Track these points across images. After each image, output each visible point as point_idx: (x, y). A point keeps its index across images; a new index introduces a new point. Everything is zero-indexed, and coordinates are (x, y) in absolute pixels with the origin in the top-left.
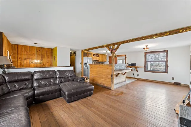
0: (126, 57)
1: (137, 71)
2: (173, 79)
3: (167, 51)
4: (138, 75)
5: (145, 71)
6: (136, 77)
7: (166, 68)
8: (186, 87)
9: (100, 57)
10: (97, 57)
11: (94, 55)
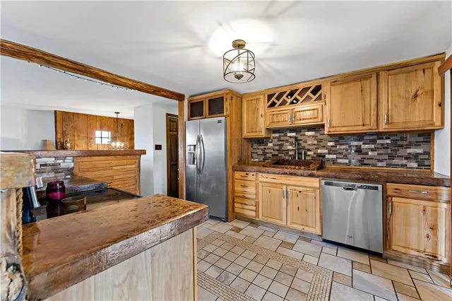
9: (328, 99)
10: (299, 107)
11: (273, 99)
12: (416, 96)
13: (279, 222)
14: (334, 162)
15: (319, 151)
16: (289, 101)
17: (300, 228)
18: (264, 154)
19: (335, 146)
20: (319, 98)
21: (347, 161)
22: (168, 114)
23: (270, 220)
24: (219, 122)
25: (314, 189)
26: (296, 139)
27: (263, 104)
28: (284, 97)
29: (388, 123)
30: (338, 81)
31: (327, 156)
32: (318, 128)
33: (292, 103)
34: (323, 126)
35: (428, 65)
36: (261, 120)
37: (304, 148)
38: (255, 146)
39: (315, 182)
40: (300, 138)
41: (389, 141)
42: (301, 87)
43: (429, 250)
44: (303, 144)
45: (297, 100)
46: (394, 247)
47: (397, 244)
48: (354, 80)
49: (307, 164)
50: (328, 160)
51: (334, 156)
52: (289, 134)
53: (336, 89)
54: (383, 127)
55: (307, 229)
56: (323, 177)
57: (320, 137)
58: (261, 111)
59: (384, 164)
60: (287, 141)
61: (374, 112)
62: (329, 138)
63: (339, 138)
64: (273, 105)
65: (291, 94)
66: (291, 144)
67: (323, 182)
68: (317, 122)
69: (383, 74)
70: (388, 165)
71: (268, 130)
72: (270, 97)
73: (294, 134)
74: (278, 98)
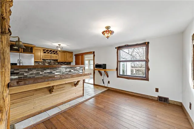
0: (94, 56)
1: (108, 77)
2: (157, 90)
3: (147, 44)
4: (109, 82)
5: (118, 77)
6: (106, 85)
7: (146, 72)
8: (178, 105)
11: (45, 51)
20: (57, 54)
24: (32, 56)
27: (42, 52)
28: (49, 51)
33: (51, 53)
42: (53, 50)
48: (63, 52)
53: (60, 53)
54: (67, 61)
60: (46, 63)
66: (47, 64)
69: (67, 53)
71: (43, 59)
73: (48, 61)
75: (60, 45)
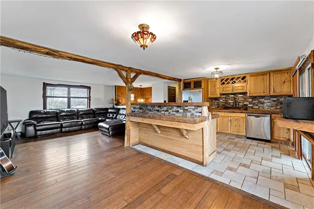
9: (249, 82)
10: (236, 85)
11: (224, 81)
12: (284, 82)
13: (227, 132)
14: (252, 108)
15: (245, 103)
16: (231, 82)
17: (237, 133)
18: (218, 104)
19: (252, 101)
20: (245, 81)
21: (258, 107)
22: (168, 87)
23: (222, 131)
24: (200, 91)
25: (243, 118)
26: (234, 98)
27: (218, 83)
28: (229, 80)
29: (274, 92)
30: (253, 75)
31: (249, 105)
32: (245, 93)
33: (232, 83)
34: (247, 93)
35: (289, 71)
36: (218, 90)
37: (237, 102)
38: (214, 101)
39: (243, 115)
40: (236, 97)
41: (276, 99)
42: (237, 77)
43: (287, 138)
44: (237, 100)
45: (235, 82)
46: (275, 138)
47: (276, 136)
48: (260, 75)
49: (239, 108)
50: (249, 107)
51: (252, 105)
52: (230, 96)
53: (252, 78)
54: (272, 94)
55: (240, 134)
56: (247, 113)
57: (245, 97)
58: (218, 86)
59: (274, 108)
60: (229, 99)
61: (268, 88)
62: (249, 98)
63: (254, 98)
64: (223, 83)
65: (232, 79)
66: (232, 100)
67: (247, 115)
68: (244, 91)
69: (272, 74)
70: (275, 109)
71: (221, 94)
72: (222, 80)
73: (233, 96)
74: (226, 81)
75: (216, 69)
